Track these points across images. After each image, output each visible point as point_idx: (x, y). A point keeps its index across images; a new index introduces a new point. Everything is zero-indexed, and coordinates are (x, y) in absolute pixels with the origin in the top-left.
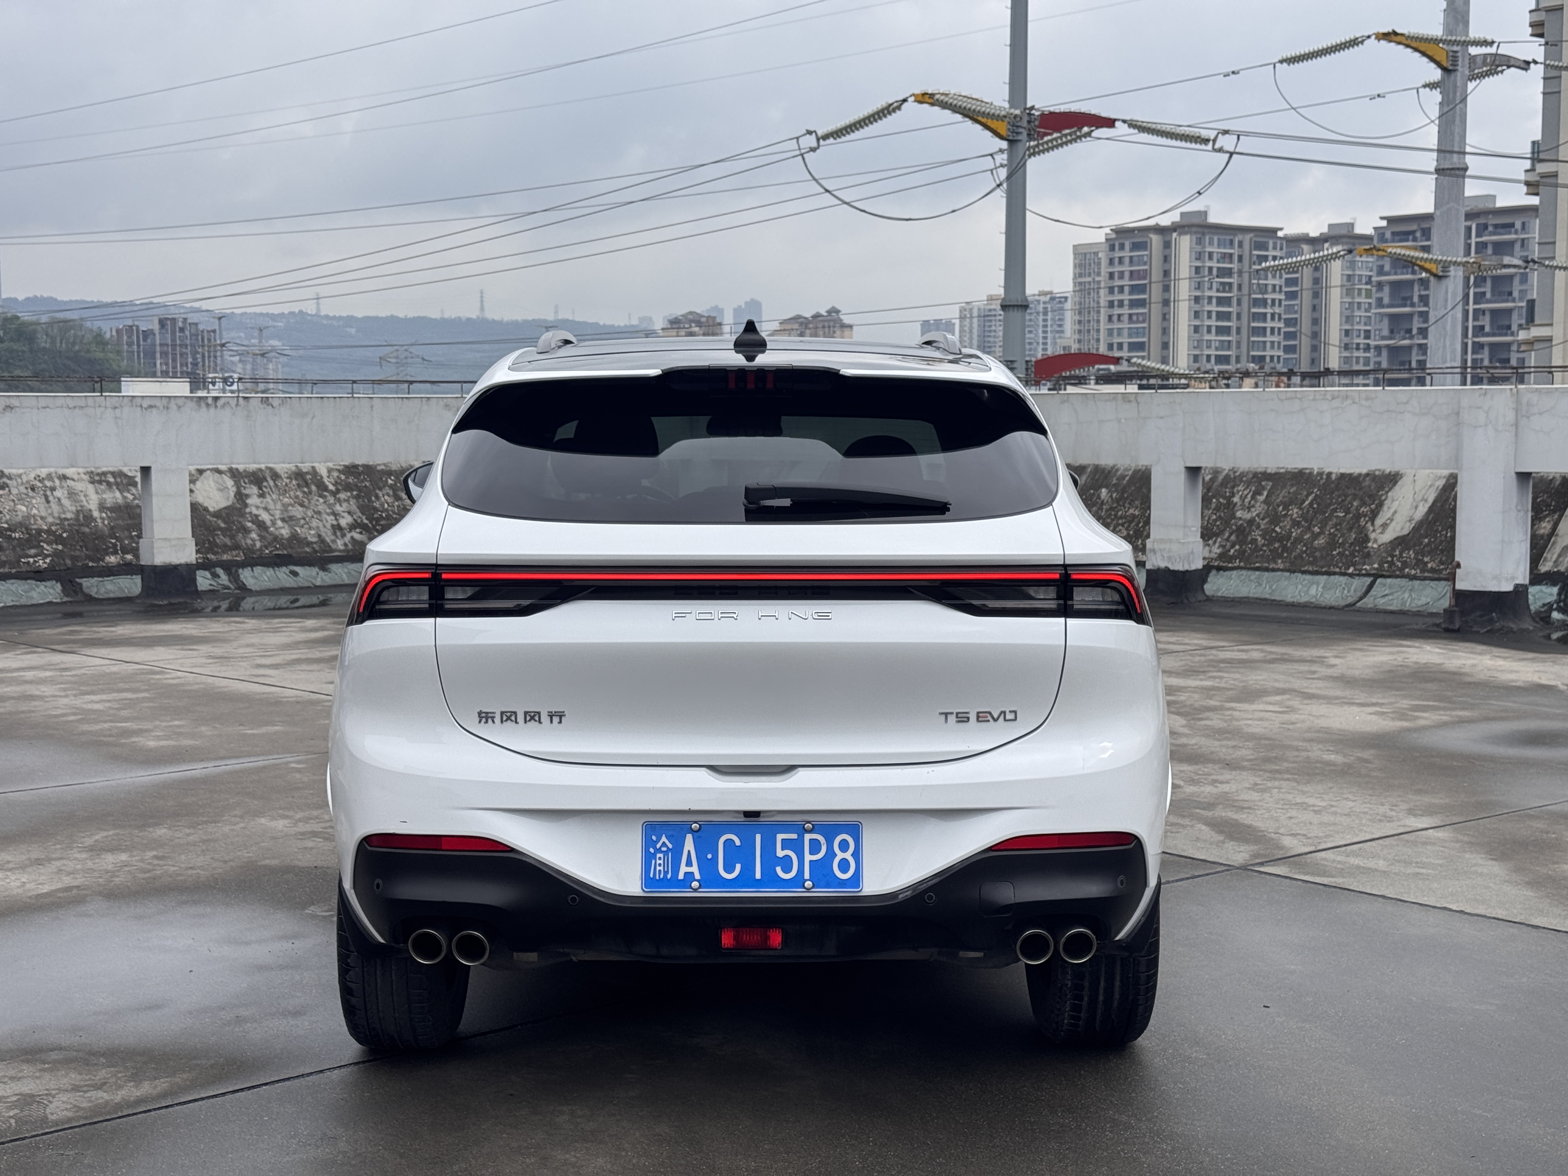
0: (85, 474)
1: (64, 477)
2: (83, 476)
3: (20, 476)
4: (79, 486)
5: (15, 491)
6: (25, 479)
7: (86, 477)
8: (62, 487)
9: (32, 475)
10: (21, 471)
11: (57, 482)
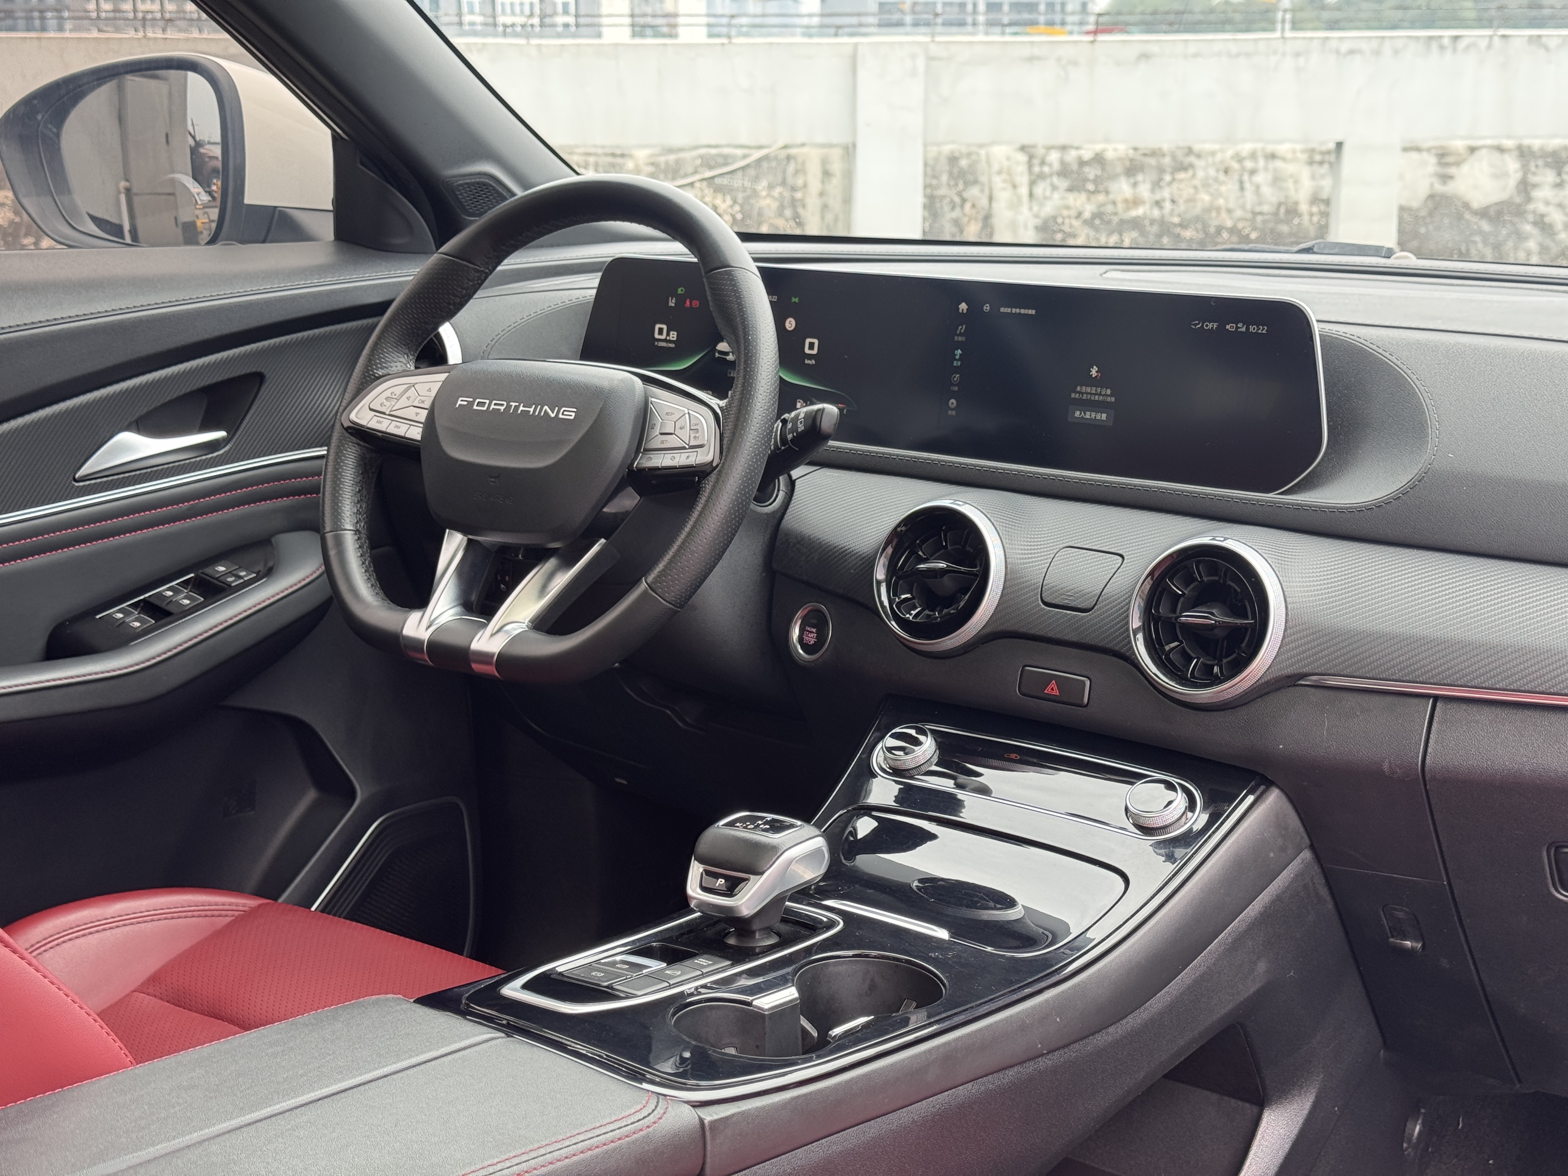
0: (1303, 151)
1: (1273, 156)
2: (1299, 155)
3: (1213, 153)
4: (1290, 168)
5: (1200, 174)
6: (1219, 157)
7: (1304, 157)
8: (1266, 169)
9: (1230, 153)
10: (1216, 147)
11: (1261, 163)
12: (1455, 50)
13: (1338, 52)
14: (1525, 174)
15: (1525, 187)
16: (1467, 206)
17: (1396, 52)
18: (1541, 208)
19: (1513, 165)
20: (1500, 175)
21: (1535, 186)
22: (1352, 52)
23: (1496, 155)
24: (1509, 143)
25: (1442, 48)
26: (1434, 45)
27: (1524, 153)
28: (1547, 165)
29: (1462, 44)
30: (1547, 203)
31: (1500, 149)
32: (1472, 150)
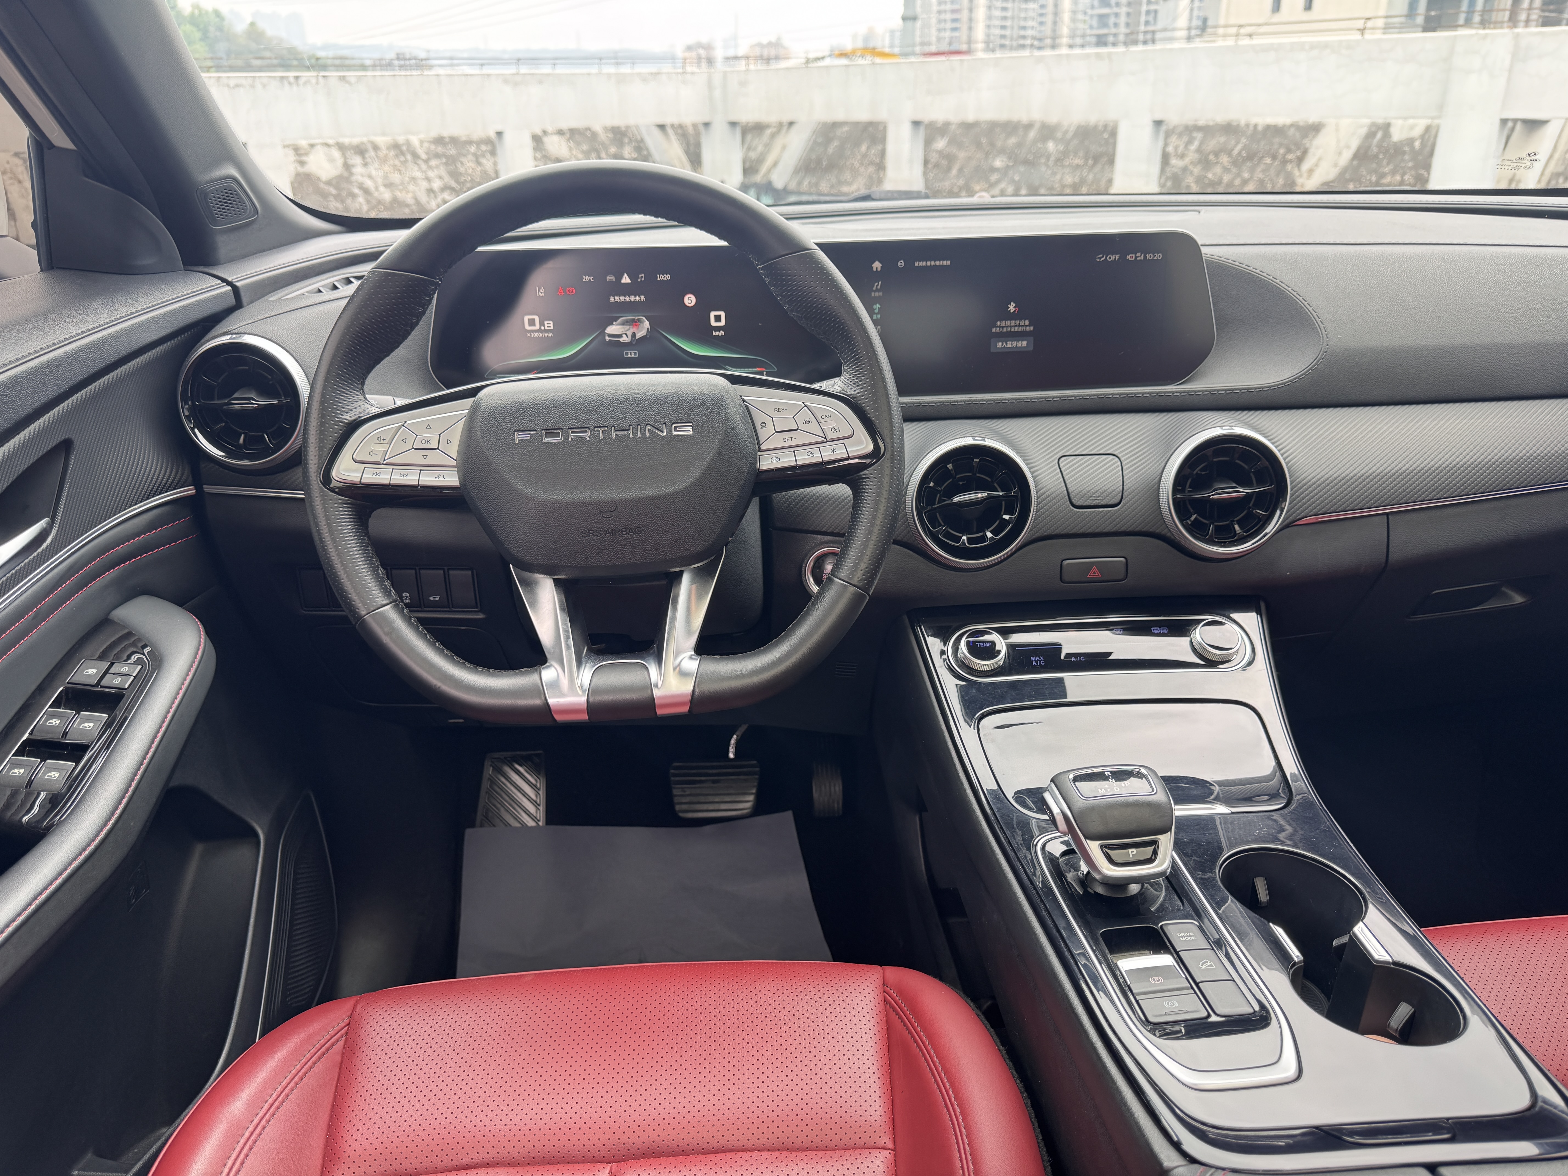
12: (298, 85)
13: (228, 86)
14: (345, 158)
15: (347, 166)
16: (319, 179)
17: (264, 86)
18: (360, 179)
19: (336, 154)
20: (332, 160)
21: (353, 166)
22: (237, 86)
23: (326, 149)
24: (331, 142)
25: (290, 83)
26: (286, 82)
27: (341, 147)
28: (356, 153)
29: (301, 81)
30: (362, 176)
31: (327, 145)
32: (312, 146)
